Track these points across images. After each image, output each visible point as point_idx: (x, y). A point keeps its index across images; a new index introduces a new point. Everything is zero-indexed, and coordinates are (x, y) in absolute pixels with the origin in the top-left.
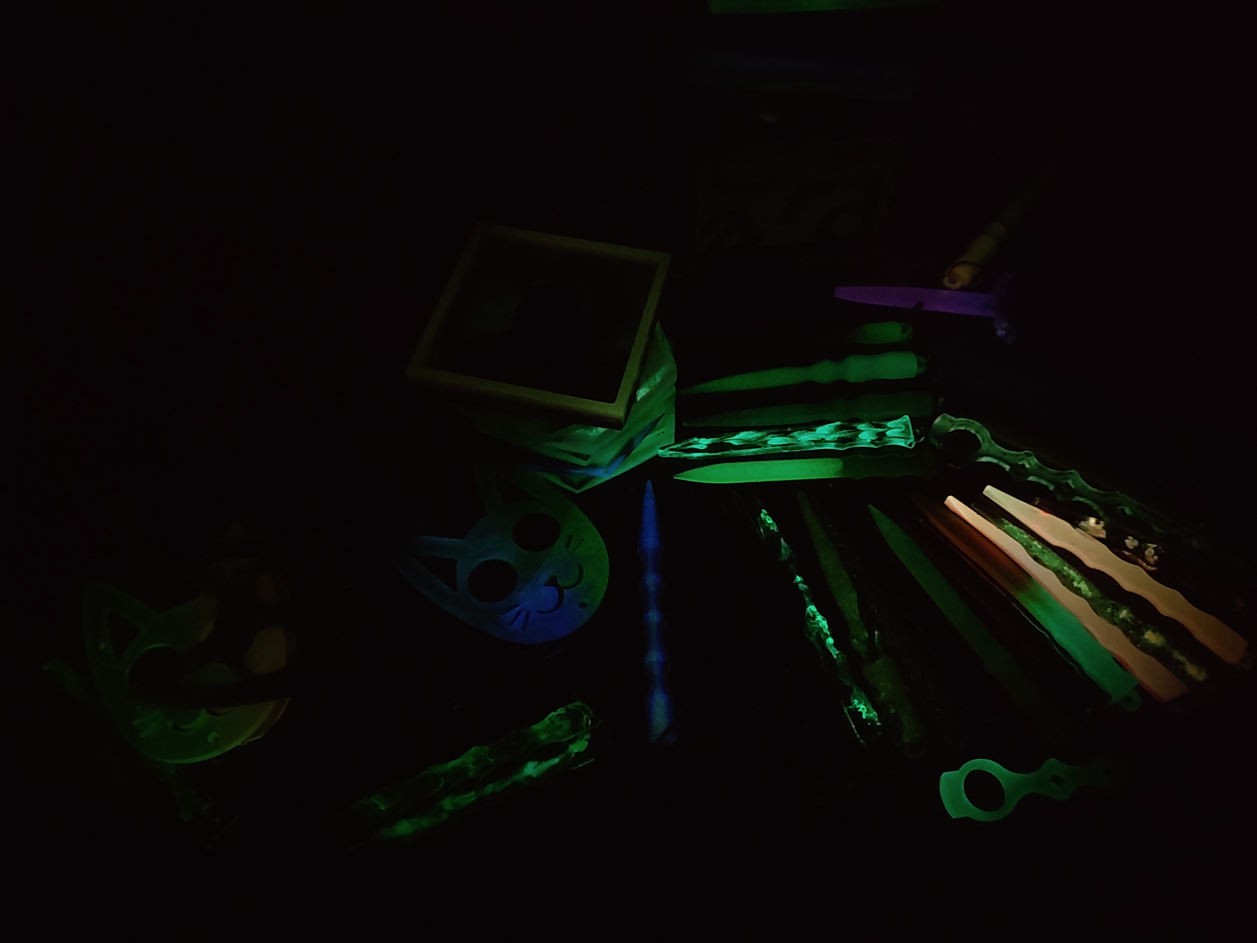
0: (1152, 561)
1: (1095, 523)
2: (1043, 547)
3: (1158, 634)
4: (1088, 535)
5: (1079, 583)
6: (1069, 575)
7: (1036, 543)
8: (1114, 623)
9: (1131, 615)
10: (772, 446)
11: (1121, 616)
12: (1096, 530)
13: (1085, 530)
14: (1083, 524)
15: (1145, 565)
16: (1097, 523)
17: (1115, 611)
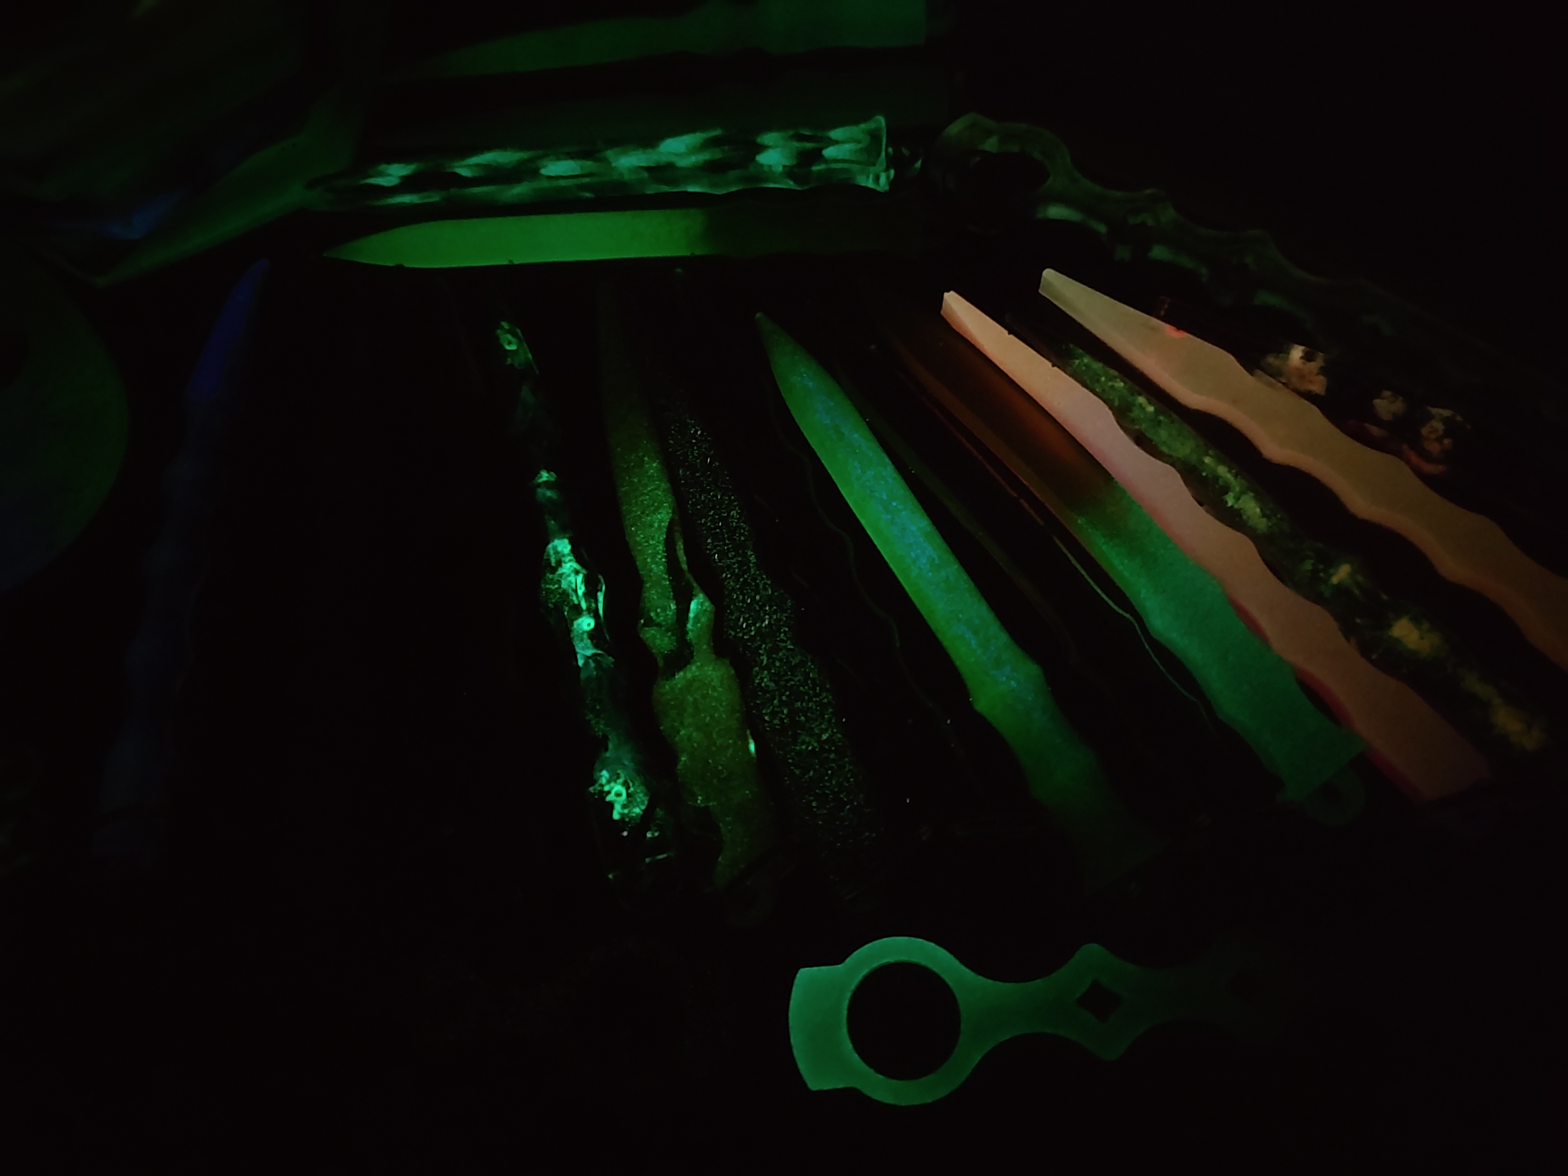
0: (1434, 448)
1: (1302, 358)
2: (1157, 412)
3: (1426, 626)
4: (1280, 385)
5: (1237, 499)
6: (1217, 478)
7: (1141, 400)
8: (1317, 598)
9: (1360, 578)
10: (549, 178)
11: (1335, 580)
12: (1302, 376)
13: (1275, 374)
14: (1271, 359)
15: (1414, 459)
16: (1308, 357)
17: (1321, 567)
